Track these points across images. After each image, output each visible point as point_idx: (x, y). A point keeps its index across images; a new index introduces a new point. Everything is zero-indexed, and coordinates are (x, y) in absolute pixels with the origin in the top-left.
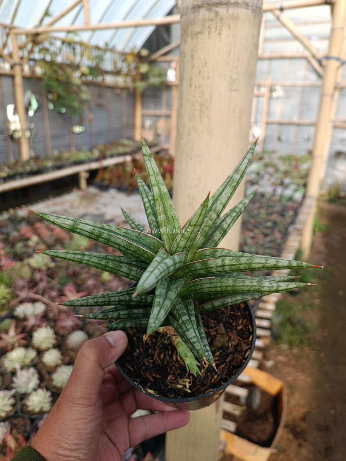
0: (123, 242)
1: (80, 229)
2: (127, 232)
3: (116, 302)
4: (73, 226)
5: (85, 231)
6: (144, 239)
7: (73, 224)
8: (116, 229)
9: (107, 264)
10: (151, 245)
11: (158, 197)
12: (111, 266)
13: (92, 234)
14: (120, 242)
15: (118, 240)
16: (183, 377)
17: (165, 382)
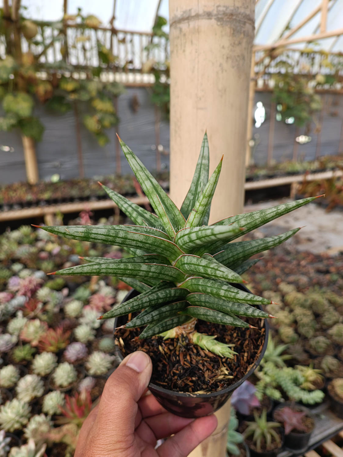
16: (218, 368)
17: (204, 380)
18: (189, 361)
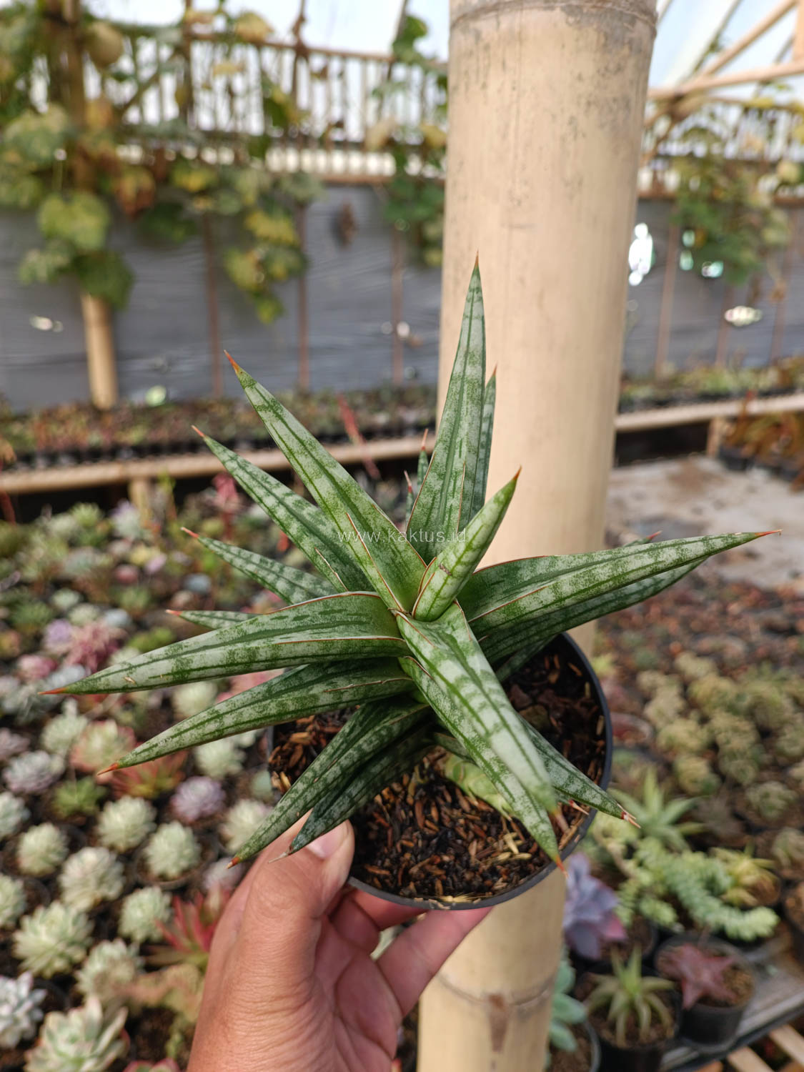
0: (310, 648)
1: (199, 669)
2: (300, 615)
3: (338, 778)
4: (177, 673)
5: (213, 667)
6: (340, 611)
7: (177, 667)
8: (273, 622)
9: (281, 709)
10: (361, 615)
11: (337, 499)
12: (292, 708)
13: (232, 664)
14: (304, 650)
15: (296, 648)
16: (499, 834)
17: (468, 862)
18: (436, 819)
